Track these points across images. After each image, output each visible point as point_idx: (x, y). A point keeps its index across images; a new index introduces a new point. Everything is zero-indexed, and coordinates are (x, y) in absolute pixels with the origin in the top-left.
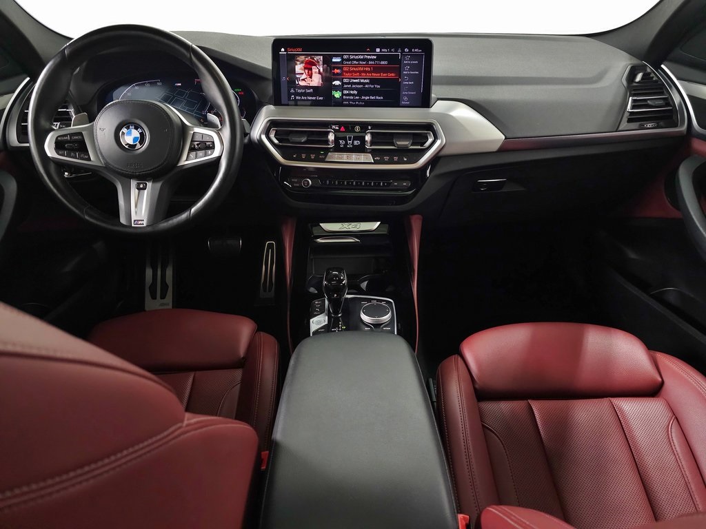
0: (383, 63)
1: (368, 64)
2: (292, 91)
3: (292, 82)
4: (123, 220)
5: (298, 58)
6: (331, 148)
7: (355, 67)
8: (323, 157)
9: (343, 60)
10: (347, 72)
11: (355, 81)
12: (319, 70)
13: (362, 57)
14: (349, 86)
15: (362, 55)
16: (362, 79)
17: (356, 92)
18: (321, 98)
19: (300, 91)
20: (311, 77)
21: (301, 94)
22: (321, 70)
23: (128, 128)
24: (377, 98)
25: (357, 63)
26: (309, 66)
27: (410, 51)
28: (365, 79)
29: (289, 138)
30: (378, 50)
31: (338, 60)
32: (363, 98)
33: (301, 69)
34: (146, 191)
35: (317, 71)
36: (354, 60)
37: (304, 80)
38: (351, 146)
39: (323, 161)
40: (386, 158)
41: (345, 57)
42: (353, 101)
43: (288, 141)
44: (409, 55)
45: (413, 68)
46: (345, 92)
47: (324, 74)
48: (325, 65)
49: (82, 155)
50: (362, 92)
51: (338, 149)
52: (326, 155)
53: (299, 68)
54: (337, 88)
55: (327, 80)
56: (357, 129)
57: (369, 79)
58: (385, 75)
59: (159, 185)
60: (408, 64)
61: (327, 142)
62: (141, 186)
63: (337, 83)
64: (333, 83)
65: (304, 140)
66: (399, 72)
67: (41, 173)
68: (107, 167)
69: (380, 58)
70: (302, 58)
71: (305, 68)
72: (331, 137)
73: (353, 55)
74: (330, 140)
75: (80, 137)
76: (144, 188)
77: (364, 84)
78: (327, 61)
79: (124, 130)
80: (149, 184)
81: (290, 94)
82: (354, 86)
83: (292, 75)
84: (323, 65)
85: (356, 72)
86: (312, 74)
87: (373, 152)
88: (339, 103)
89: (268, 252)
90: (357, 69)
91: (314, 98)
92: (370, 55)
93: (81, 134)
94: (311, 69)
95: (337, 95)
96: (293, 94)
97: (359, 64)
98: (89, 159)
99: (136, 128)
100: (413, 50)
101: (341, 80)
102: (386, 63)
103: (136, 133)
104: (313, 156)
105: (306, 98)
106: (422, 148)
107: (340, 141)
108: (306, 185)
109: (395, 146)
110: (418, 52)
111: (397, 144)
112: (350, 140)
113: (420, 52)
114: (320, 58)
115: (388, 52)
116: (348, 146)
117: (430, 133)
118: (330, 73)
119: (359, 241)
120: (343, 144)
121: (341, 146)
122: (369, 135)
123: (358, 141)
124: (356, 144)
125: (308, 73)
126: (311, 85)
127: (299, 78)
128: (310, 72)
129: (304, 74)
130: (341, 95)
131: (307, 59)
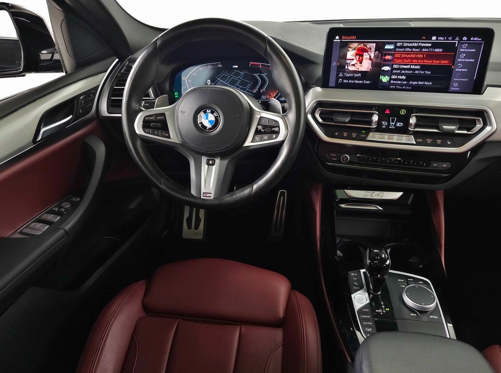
0: (437, 50)
1: (422, 52)
2: (341, 75)
3: (342, 68)
4: (193, 191)
5: (351, 46)
6: (373, 128)
7: (408, 54)
8: (364, 136)
9: (396, 47)
10: (398, 58)
11: (405, 67)
12: (370, 56)
13: (416, 45)
14: (398, 72)
15: (416, 42)
16: (413, 65)
17: (404, 77)
18: (368, 82)
19: (348, 75)
20: (361, 63)
21: (348, 78)
22: (373, 56)
23: (205, 112)
24: (426, 83)
25: (410, 50)
26: (360, 53)
27: (469, 39)
28: (415, 65)
29: (334, 117)
30: (434, 38)
31: (391, 47)
32: (411, 83)
33: (352, 55)
34: (214, 167)
35: (368, 57)
36: (407, 47)
37: (353, 65)
38: (393, 127)
39: (364, 140)
40: (429, 141)
41: (399, 44)
42: (401, 85)
43: (332, 120)
44: (466, 43)
45: (469, 55)
46: (393, 77)
47: (374, 60)
48: (377, 52)
49: (164, 133)
50: (409, 78)
51: (379, 129)
52: (367, 134)
53: (350, 54)
54: (385, 73)
55: (377, 65)
56: (403, 112)
57: (419, 65)
58: (438, 62)
59: (226, 162)
60: (464, 52)
61: (370, 123)
62: (211, 162)
63: (386, 68)
64: (383, 69)
65: (347, 120)
66: (453, 60)
67: (130, 148)
68: (183, 144)
69: (435, 45)
70: (355, 45)
71: (357, 54)
72: (375, 118)
73: (407, 42)
74: (374, 121)
75: (163, 117)
76: (213, 164)
77: (414, 70)
78: (380, 48)
79: (202, 114)
80: (218, 161)
81: (338, 78)
82: (403, 72)
83: (343, 61)
84: (375, 51)
85: (407, 59)
86: (362, 59)
87: (416, 134)
88: (386, 87)
89: (280, 198)
90: (409, 56)
91: (361, 82)
92: (425, 43)
93: (163, 115)
94: (362, 56)
95: (385, 79)
96: (341, 78)
97: (412, 51)
98: (169, 137)
99: (212, 113)
100: (472, 39)
101: (391, 66)
102: (441, 50)
103: (211, 117)
104: (354, 135)
105: (353, 82)
106: (468, 133)
107: (383, 123)
108: (345, 160)
109: (440, 130)
110: (477, 41)
111: (442, 128)
112: (393, 122)
113: (479, 41)
114: (373, 46)
115: (444, 40)
116: (390, 127)
117: (479, 119)
118: (381, 59)
119: (382, 209)
120: (385, 125)
121: (383, 127)
122: (414, 118)
123: (402, 123)
124: (399, 125)
125: (359, 59)
126: (360, 70)
127: (349, 63)
128: (361, 58)
129: (355, 60)
130: (388, 80)
131: (360, 46)
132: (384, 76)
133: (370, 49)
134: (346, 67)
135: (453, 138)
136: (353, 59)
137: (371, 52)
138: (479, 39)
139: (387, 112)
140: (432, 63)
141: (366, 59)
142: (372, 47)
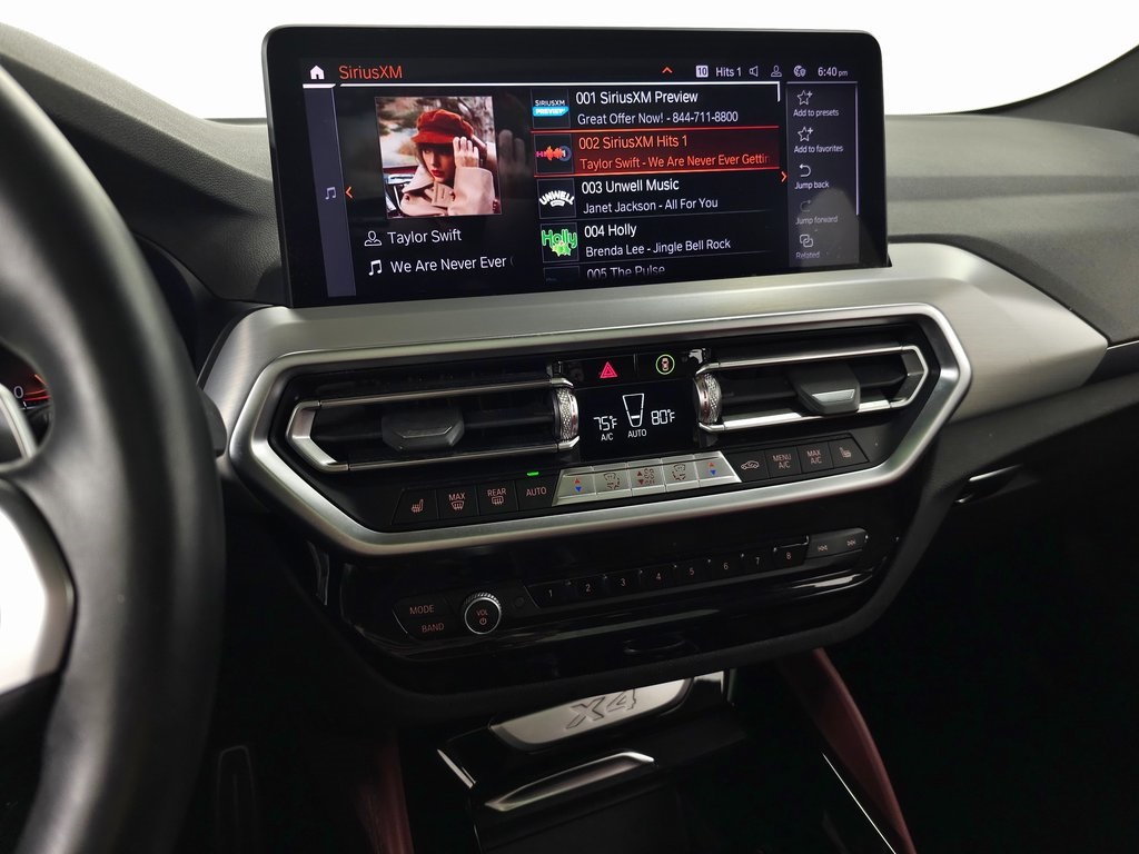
0: (721, 117)
1: (671, 124)
2: (372, 241)
3: (370, 207)
5: (388, 108)
6: (567, 451)
7: (625, 136)
8: (542, 490)
9: (575, 109)
10: (592, 155)
11: (625, 187)
12: (483, 152)
13: (646, 98)
14: (605, 208)
15: (646, 89)
16: (651, 178)
17: (630, 230)
18: (498, 262)
19: (405, 239)
20: (450, 182)
21: (411, 253)
22: (492, 151)
24: (711, 244)
25: (628, 119)
27: (811, 75)
28: (661, 178)
29: (386, 435)
30: (701, 71)
31: (557, 110)
32: (659, 248)
33: (405, 150)
35: (476, 154)
36: (616, 108)
37: (419, 193)
38: (643, 433)
39: (547, 507)
40: (782, 460)
41: (583, 99)
42: (625, 261)
43: (380, 449)
44: (808, 88)
45: (824, 131)
46: (592, 231)
47: (503, 168)
48: (506, 133)
50: (654, 227)
51: (594, 451)
52: (551, 481)
53: (394, 146)
54: (556, 219)
55: (517, 188)
56: (665, 365)
57: (675, 177)
58: (733, 160)
60: (807, 121)
61: (552, 429)
63: (557, 198)
64: (543, 201)
65: (452, 435)
66: (778, 147)
69: (712, 98)
70: (408, 105)
71: (422, 147)
72: (569, 406)
73: (613, 90)
74: (566, 421)
77: (660, 197)
78: (512, 114)
81: (361, 256)
82: (623, 208)
83: (367, 177)
84: (498, 129)
85: (627, 154)
86: (452, 167)
87: (734, 444)
88: (571, 276)
90: (630, 144)
91: (468, 264)
92: (675, 90)
94: (448, 150)
95: (561, 244)
96: (375, 253)
97: (636, 124)
100: (820, 71)
101: (573, 187)
102: (733, 116)
104: (497, 497)
105: (433, 265)
106: (895, 405)
107: (600, 420)
108: (483, 622)
109: (803, 412)
110: (836, 78)
111: (815, 401)
112: (635, 410)
113: (843, 78)
114: (483, 106)
115: (736, 78)
116: (630, 434)
117: (913, 351)
118: (527, 163)
119: (651, 759)
120: (611, 430)
121: (603, 438)
122: (711, 382)
123: (669, 411)
124: (660, 421)
125: (437, 163)
126: (451, 213)
127: (400, 187)
128: (444, 160)
129: (421, 169)
130: (575, 245)
131: (427, 109)
132: (557, 230)
133: (476, 120)
134: (391, 206)
135: (854, 432)
136: (413, 169)
137: (481, 134)
138: (842, 73)
139: (608, 372)
140: (716, 165)
141: (468, 162)
142: (480, 114)
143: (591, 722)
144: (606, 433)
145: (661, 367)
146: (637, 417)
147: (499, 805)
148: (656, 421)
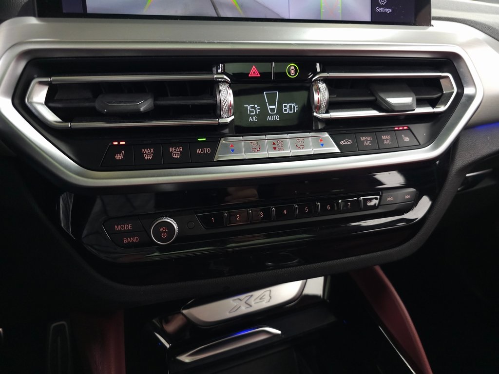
6: (225, 125)
8: (208, 150)
38: (277, 118)
39: (209, 161)
40: (366, 140)
51: (241, 129)
52: (214, 145)
56: (292, 71)
61: (214, 110)
65: (143, 105)
72: (226, 96)
74: (225, 107)
87: (335, 127)
89: (55, 341)
104: (176, 153)
106: (436, 110)
107: (249, 107)
108: (164, 235)
109: (380, 110)
112: (272, 102)
116: (269, 118)
117: (447, 77)
119: (279, 332)
120: (256, 115)
121: (250, 119)
122: (322, 86)
123: (294, 104)
124: (288, 111)
135: (411, 126)
143: (244, 310)
144: (252, 116)
145: (289, 73)
146: (274, 107)
147: (186, 358)
148: (286, 110)
